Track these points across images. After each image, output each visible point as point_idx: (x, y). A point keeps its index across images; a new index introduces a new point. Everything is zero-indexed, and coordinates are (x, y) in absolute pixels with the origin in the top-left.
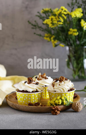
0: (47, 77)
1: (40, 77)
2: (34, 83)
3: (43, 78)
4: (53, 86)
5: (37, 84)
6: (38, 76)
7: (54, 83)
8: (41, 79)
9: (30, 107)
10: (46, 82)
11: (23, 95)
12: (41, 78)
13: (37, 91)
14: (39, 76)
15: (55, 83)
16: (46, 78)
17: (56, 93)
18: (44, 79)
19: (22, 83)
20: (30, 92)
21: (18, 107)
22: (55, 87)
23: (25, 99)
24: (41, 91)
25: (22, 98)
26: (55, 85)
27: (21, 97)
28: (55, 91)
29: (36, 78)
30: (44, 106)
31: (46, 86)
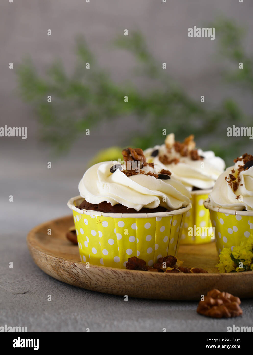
0: (200, 153)
1: (173, 151)
2: (149, 174)
3: (184, 155)
4: (235, 187)
5: (164, 176)
6: (162, 149)
7: (235, 175)
8: (175, 161)
9: (134, 276)
10: (199, 173)
11: (106, 224)
12: (174, 154)
13: (163, 208)
14: (168, 147)
15: (243, 173)
16: (195, 157)
17: (248, 216)
18: (187, 160)
19: (100, 173)
20: (133, 211)
21: (81, 274)
22: (242, 190)
23: (111, 242)
24: (183, 207)
25: (101, 235)
26: (242, 182)
27: (93, 233)
28: (244, 209)
29: (155, 154)
30: (196, 271)
31: (195, 189)
